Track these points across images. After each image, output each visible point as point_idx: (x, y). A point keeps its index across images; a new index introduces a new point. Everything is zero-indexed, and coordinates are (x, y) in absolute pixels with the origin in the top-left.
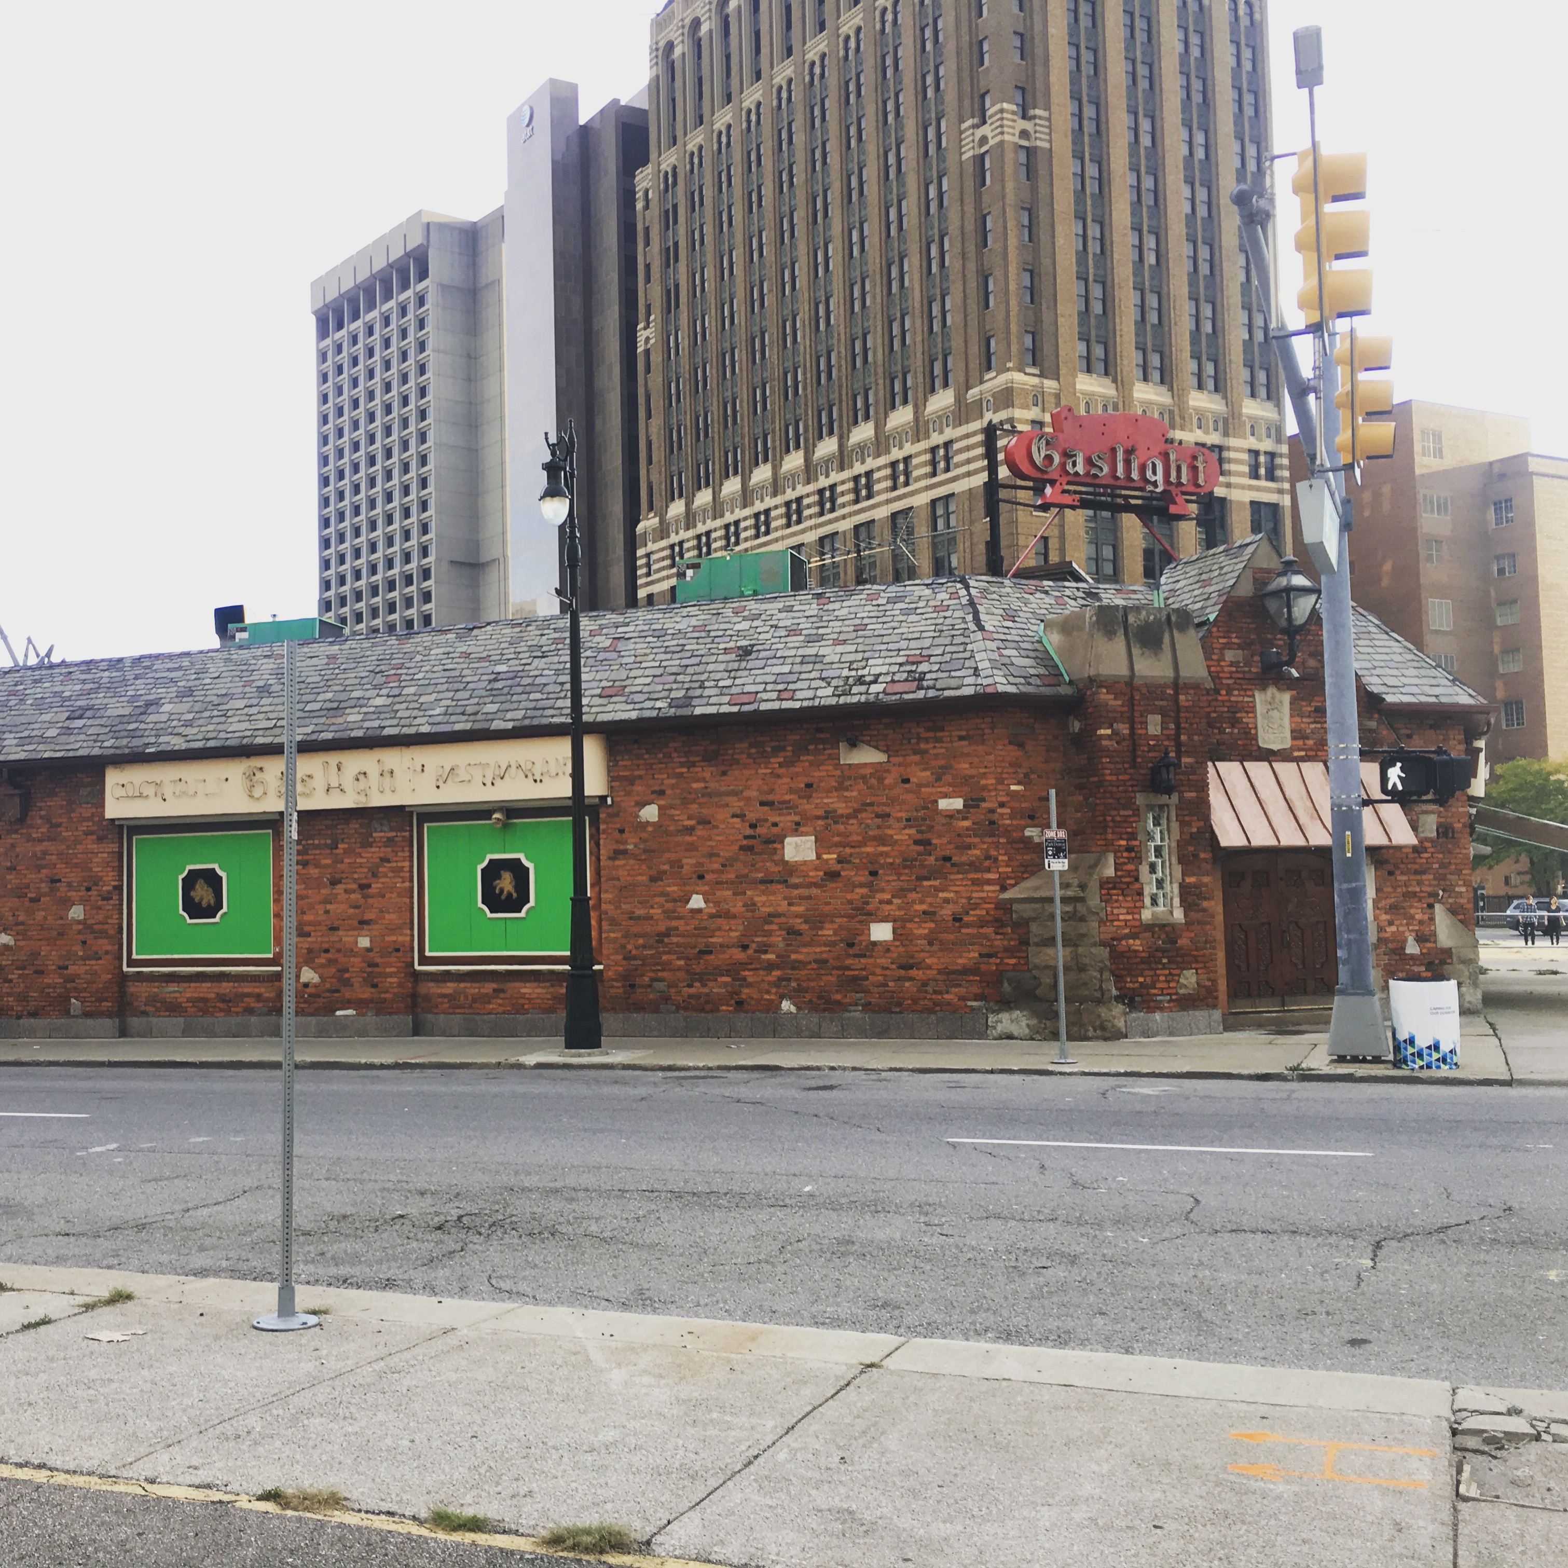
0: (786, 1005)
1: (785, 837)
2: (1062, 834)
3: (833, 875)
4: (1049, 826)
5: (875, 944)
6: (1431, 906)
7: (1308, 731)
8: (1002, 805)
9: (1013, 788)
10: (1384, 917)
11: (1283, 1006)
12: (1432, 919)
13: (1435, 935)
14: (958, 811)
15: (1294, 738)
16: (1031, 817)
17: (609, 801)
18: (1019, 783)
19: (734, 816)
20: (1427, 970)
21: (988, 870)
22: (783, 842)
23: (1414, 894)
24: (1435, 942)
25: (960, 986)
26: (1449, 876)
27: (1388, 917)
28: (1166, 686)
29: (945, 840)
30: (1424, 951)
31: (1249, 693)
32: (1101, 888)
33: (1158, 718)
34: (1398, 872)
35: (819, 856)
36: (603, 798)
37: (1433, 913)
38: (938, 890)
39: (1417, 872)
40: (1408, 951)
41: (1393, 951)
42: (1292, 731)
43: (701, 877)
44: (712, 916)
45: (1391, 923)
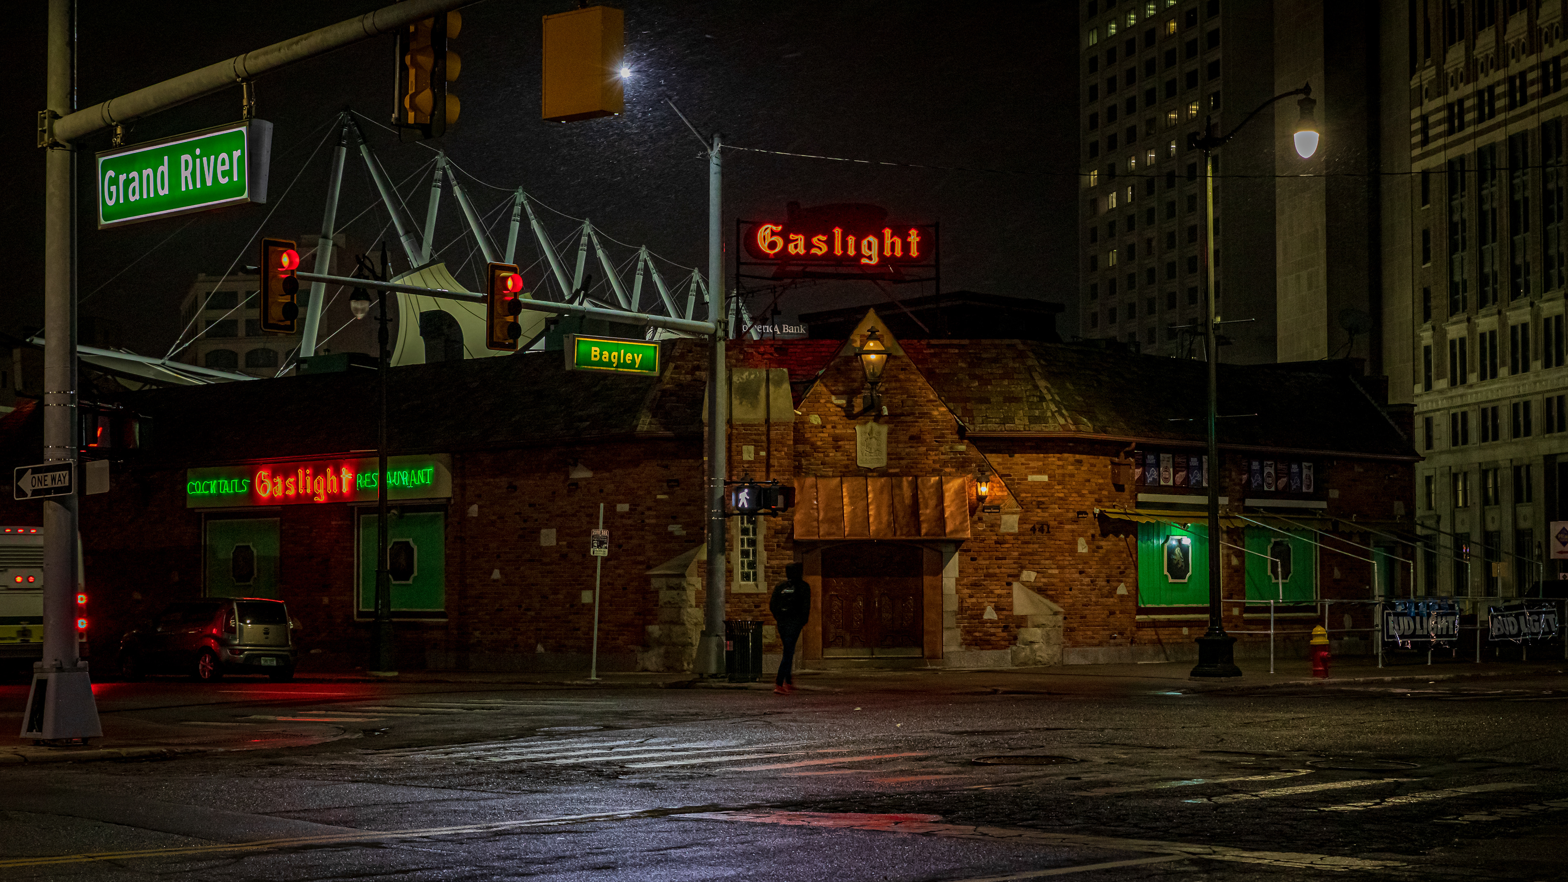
0: (540, 648)
1: (541, 529)
2: (605, 533)
3: (564, 556)
4: (598, 528)
5: (584, 605)
6: (1009, 584)
7: (903, 454)
8: (649, 509)
9: (659, 497)
10: (966, 591)
11: (873, 654)
12: (1010, 595)
13: (1012, 605)
14: (627, 513)
15: (890, 459)
16: (674, 518)
17: (452, 502)
18: (664, 494)
19: (516, 514)
20: (1003, 631)
21: (640, 554)
22: (539, 532)
23: (994, 575)
24: (1011, 610)
25: (624, 635)
26: (1043, 562)
27: (969, 591)
28: (760, 425)
29: (620, 533)
30: (1001, 617)
31: (851, 426)
32: (699, 567)
33: (752, 448)
34: (981, 558)
35: (557, 544)
36: (449, 499)
37: (1011, 589)
38: (616, 568)
39: (998, 559)
40: (985, 617)
41: (972, 617)
42: (888, 454)
43: (498, 557)
44: (504, 585)
45: (971, 596)
